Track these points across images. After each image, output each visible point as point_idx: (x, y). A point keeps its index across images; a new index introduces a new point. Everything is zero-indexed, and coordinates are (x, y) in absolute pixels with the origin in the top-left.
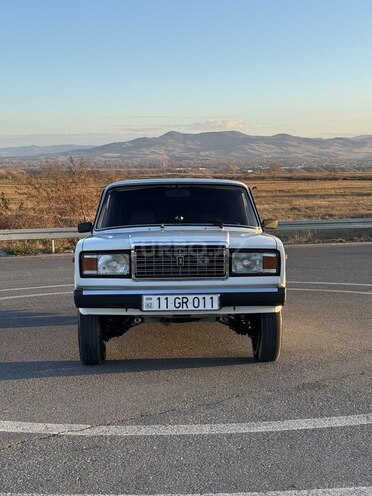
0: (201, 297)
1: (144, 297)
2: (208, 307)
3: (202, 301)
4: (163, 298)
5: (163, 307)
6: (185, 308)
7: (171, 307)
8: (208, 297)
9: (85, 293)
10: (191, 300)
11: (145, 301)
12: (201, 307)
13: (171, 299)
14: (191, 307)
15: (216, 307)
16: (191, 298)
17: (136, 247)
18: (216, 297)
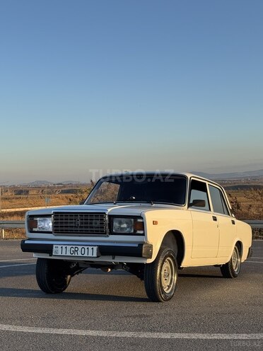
0: (86, 247)
1: (54, 246)
2: (90, 255)
3: (86, 250)
4: (64, 247)
5: (64, 254)
6: (76, 255)
7: (68, 254)
8: (90, 248)
9: (26, 242)
10: (80, 250)
11: (54, 249)
12: (86, 255)
13: (69, 247)
14: (80, 255)
15: (95, 255)
16: (80, 247)
17: (55, 213)
18: (95, 248)
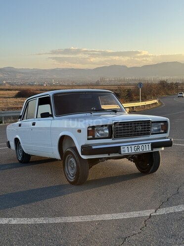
0: (144, 145)
1: (122, 147)
2: (147, 150)
3: (145, 147)
4: (129, 147)
6: (139, 151)
7: (133, 151)
8: (147, 145)
9: (94, 147)
10: (141, 147)
11: (122, 149)
12: (145, 150)
13: (133, 147)
14: (141, 151)
15: (150, 149)
17: (115, 123)
18: (150, 145)
